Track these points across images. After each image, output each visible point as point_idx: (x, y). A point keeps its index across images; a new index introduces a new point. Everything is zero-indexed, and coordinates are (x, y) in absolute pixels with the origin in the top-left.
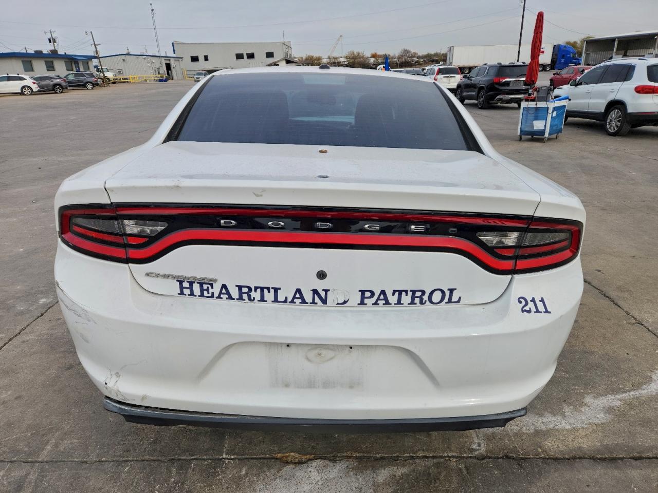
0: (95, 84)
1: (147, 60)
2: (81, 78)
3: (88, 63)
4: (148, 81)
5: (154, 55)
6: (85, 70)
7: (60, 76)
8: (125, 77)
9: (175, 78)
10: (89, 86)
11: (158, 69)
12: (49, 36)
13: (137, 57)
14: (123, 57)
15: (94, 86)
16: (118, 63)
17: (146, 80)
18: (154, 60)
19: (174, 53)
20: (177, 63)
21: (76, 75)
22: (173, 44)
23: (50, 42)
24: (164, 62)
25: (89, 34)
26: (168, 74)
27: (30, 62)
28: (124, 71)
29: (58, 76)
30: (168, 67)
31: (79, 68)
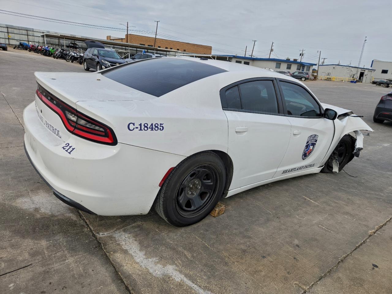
0: (307, 78)
1: (348, 69)
2: (301, 75)
3: (310, 67)
4: (343, 81)
5: (356, 66)
6: (307, 70)
7: (290, 72)
8: (330, 77)
9: (364, 81)
10: (303, 79)
11: (354, 75)
12: (301, 52)
13: (343, 66)
14: (334, 66)
15: (306, 80)
16: (330, 70)
17: (342, 81)
18: (353, 69)
19: (371, 67)
20: (370, 73)
21: (299, 73)
22: (373, 61)
23: (300, 55)
24: (360, 71)
25: (319, 52)
26: (360, 78)
27: (280, 63)
28: (331, 74)
29: (289, 72)
30: (362, 75)
31: (304, 69)
